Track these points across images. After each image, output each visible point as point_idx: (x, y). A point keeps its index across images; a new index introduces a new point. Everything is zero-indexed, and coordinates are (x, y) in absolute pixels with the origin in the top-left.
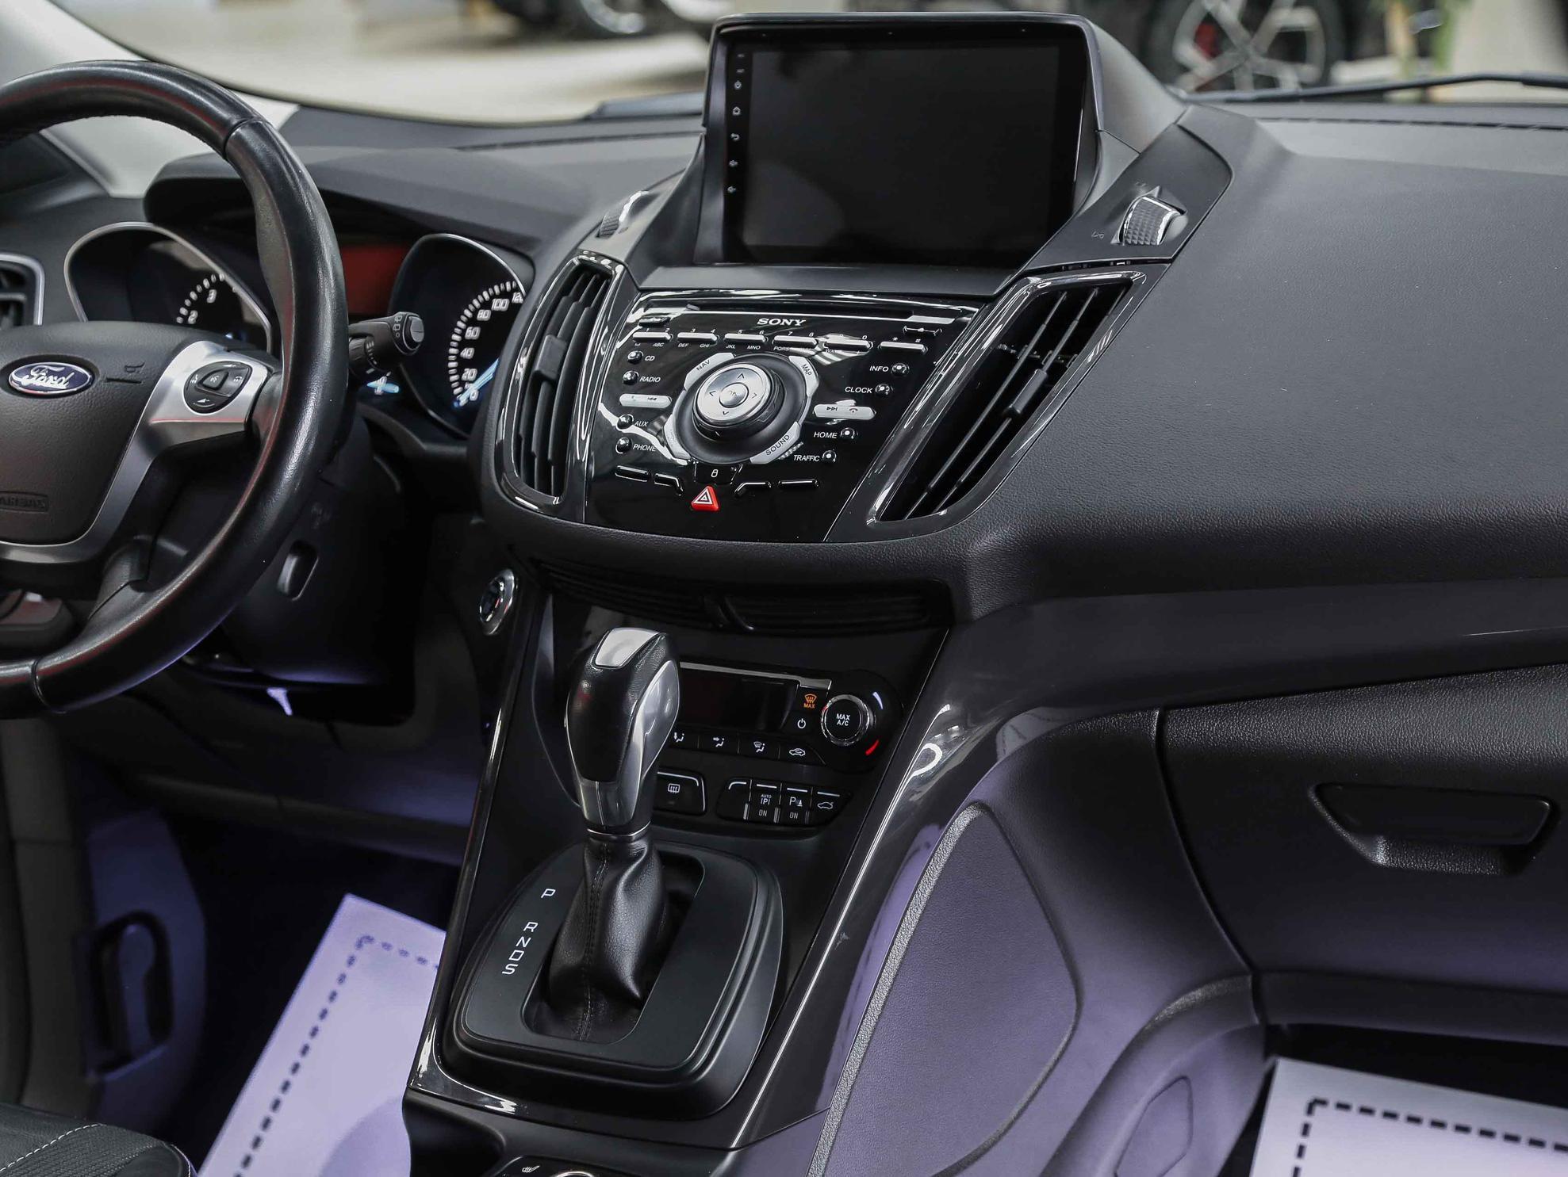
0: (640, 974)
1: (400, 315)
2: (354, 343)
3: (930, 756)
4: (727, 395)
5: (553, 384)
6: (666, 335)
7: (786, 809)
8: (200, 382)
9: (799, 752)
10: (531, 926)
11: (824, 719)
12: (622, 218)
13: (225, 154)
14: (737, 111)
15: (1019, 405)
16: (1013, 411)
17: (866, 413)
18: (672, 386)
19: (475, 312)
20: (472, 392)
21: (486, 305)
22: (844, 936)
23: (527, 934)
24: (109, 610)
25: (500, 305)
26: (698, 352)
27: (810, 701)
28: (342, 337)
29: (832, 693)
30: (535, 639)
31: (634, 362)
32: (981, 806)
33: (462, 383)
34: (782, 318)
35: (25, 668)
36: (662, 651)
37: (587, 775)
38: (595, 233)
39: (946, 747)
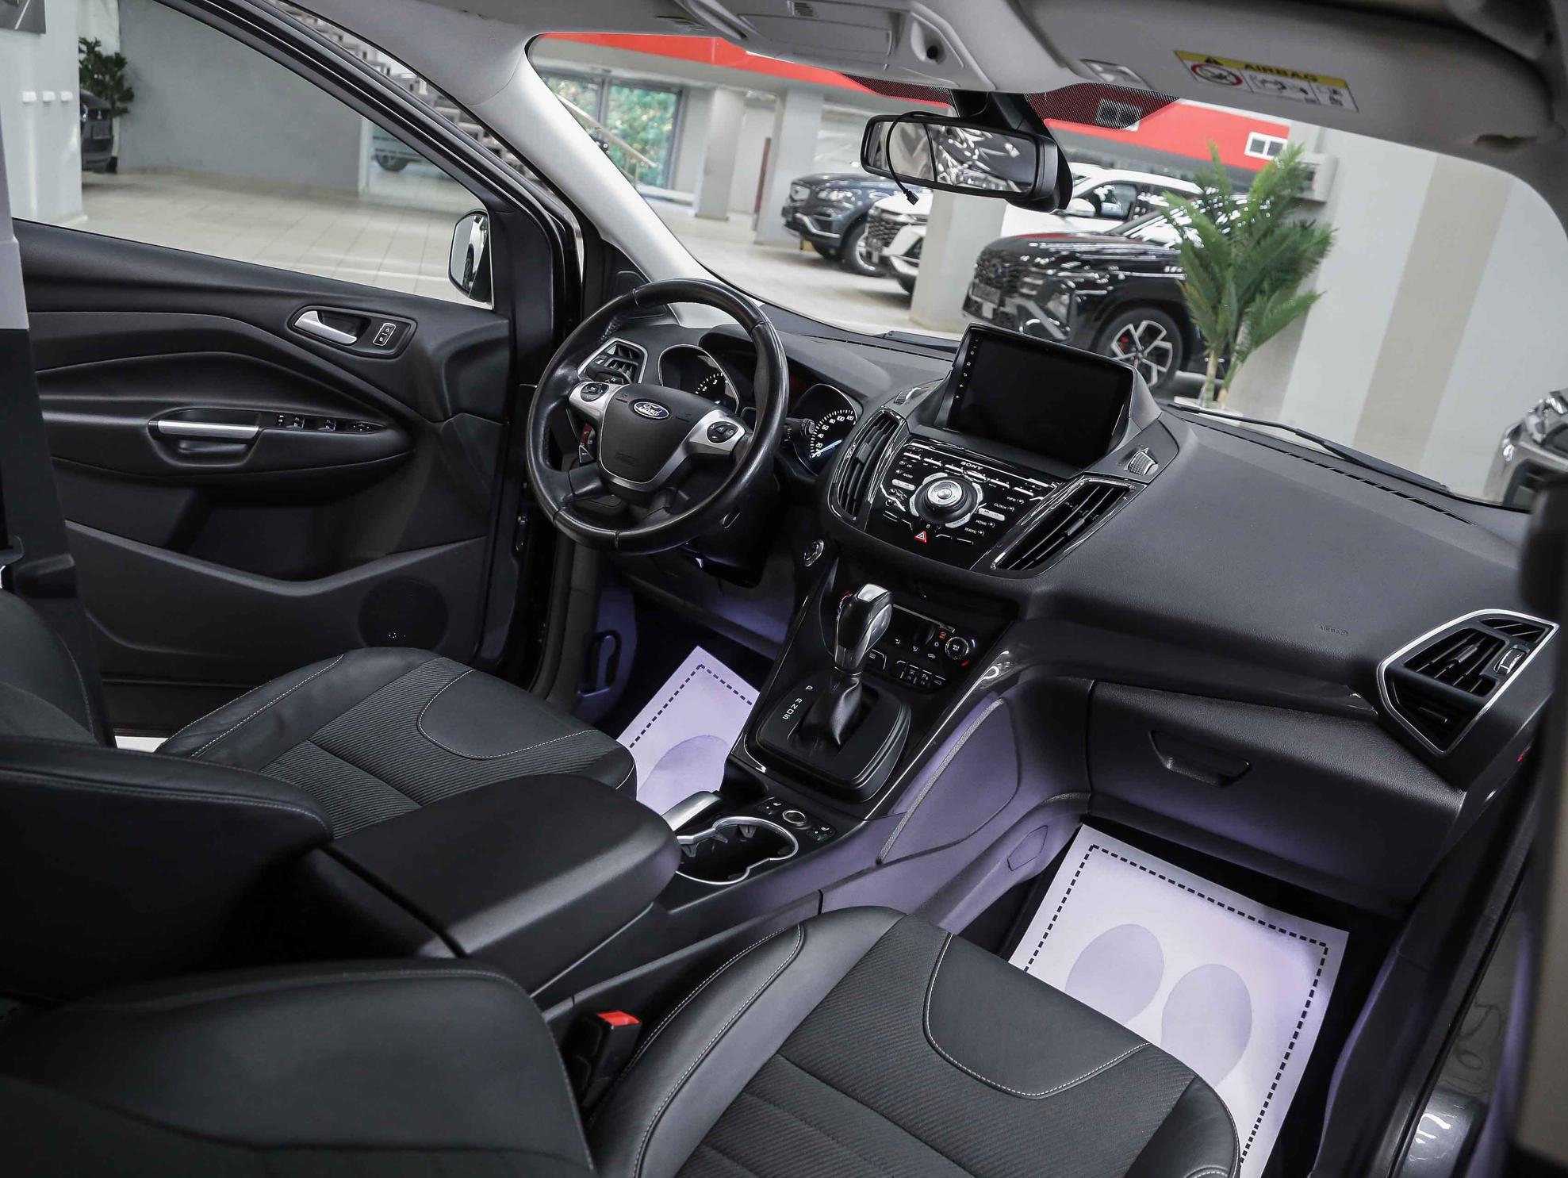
0: (842, 735)
1: (805, 420)
2: (786, 426)
3: (993, 672)
4: (941, 493)
5: (863, 465)
6: (918, 457)
7: (920, 679)
8: (715, 429)
9: (932, 656)
10: (799, 700)
11: (947, 645)
12: (907, 397)
13: (750, 334)
14: (969, 364)
15: (1070, 533)
16: (1066, 534)
17: (1001, 517)
18: (917, 482)
19: (829, 419)
20: (819, 453)
21: (834, 417)
22: (935, 743)
23: (797, 703)
24: (653, 517)
25: (841, 419)
26: (931, 470)
27: (943, 635)
28: (782, 423)
29: (953, 635)
30: (827, 575)
31: (902, 466)
32: (1005, 699)
33: (815, 448)
34: (972, 464)
35: (612, 533)
36: (886, 599)
37: (843, 644)
38: (893, 401)
39: (1001, 670)
